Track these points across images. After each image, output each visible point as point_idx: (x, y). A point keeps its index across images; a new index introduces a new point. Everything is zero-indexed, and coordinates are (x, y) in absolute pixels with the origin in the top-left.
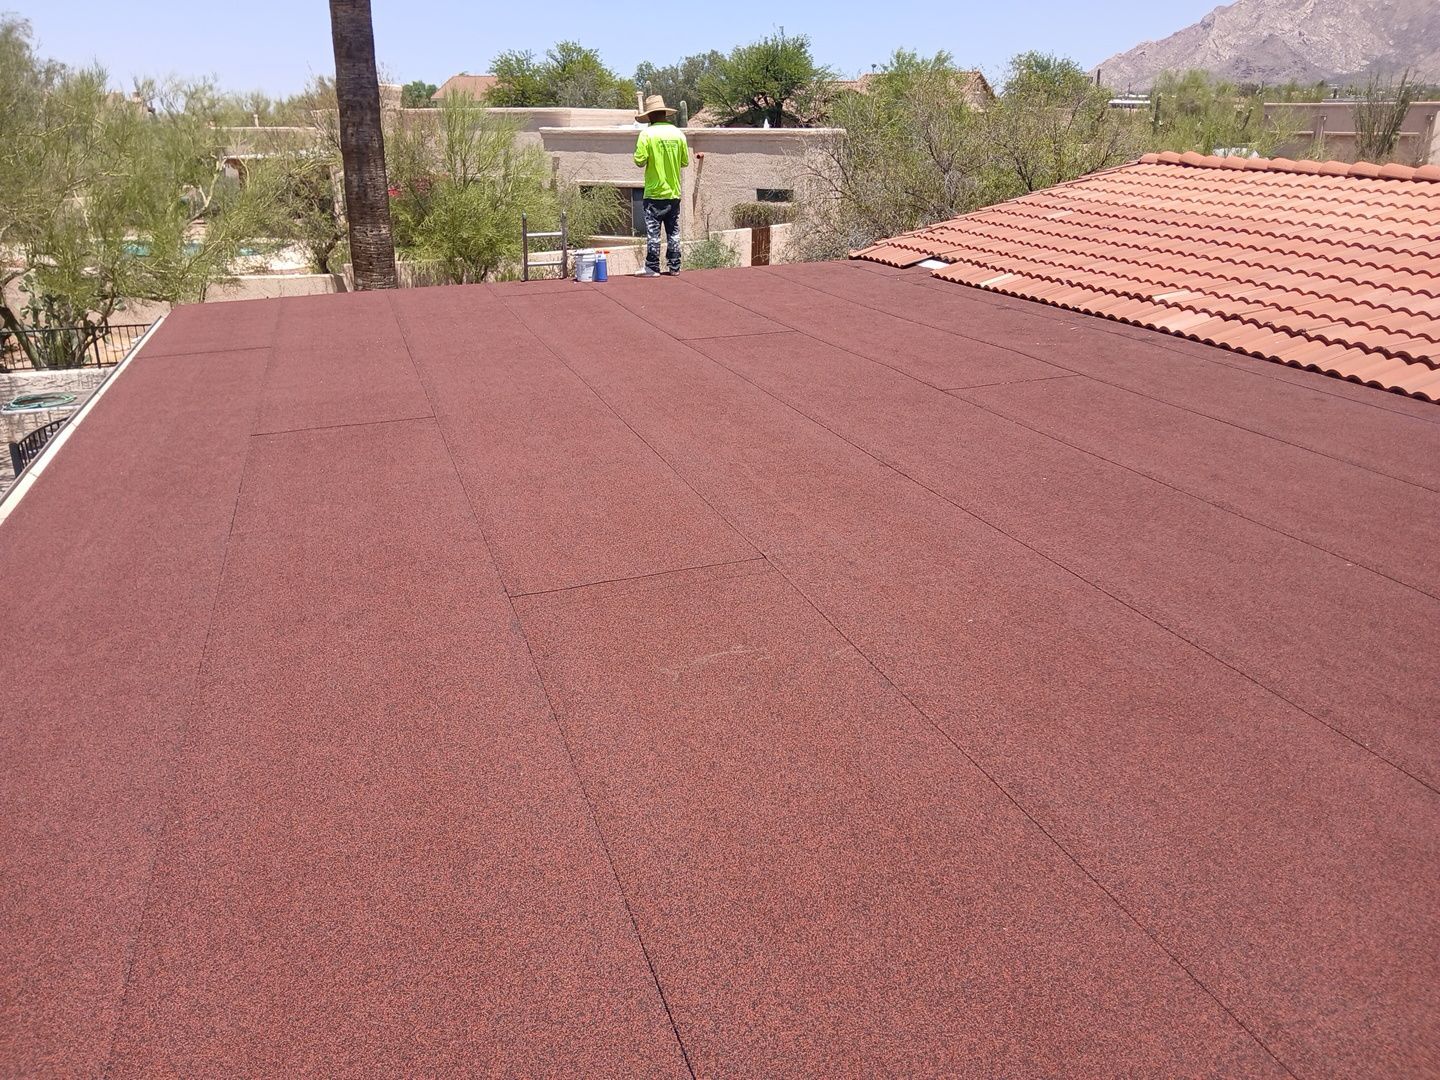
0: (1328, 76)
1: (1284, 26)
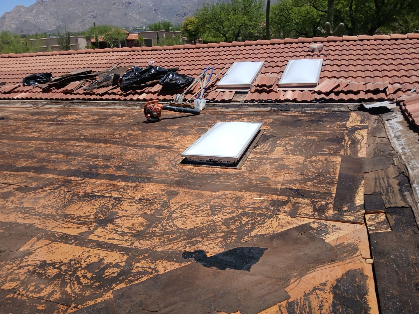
0: (46, 31)
1: (29, 18)
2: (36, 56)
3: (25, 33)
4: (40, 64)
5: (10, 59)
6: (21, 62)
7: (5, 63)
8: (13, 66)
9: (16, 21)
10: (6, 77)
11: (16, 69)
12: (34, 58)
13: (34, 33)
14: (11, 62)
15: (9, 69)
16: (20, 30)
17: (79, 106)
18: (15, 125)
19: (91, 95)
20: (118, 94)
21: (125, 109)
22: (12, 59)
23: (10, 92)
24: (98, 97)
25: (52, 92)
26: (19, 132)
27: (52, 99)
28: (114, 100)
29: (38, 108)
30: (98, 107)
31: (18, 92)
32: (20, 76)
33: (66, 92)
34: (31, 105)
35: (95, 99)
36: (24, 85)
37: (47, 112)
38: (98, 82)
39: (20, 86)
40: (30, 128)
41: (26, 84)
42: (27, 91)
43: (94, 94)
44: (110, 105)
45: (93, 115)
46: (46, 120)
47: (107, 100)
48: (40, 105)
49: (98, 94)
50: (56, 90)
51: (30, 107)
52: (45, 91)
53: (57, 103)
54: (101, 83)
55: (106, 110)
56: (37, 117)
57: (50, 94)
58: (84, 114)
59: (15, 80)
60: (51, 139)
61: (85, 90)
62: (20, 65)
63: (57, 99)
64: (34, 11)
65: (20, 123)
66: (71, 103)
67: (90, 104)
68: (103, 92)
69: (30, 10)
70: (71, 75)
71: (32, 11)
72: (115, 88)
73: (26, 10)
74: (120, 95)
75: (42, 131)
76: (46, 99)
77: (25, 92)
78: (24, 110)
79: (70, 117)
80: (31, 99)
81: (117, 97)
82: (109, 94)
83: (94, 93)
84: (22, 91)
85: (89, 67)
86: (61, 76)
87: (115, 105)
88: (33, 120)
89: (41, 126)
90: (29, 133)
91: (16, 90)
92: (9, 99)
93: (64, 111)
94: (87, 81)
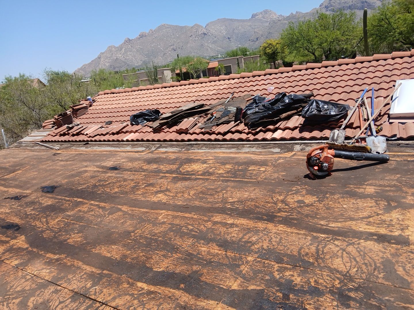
2: (138, 91)
4: (144, 99)
5: (112, 95)
6: (124, 98)
7: (108, 99)
8: (117, 102)
9: (109, 60)
10: (111, 115)
11: (120, 106)
12: (137, 93)
13: (125, 69)
14: (114, 99)
15: (113, 106)
16: (113, 67)
17: (198, 149)
18: (132, 180)
19: (210, 134)
20: (244, 133)
22: (115, 95)
23: (118, 133)
24: (220, 137)
25: (164, 132)
26: (139, 193)
27: (165, 141)
28: (241, 140)
29: (152, 152)
30: (223, 151)
31: (127, 132)
32: (127, 114)
33: (180, 132)
34: (144, 149)
35: (216, 140)
36: (132, 125)
37: (163, 158)
38: (215, 117)
39: (128, 125)
41: (134, 123)
42: (136, 131)
43: (214, 133)
44: (237, 147)
46: (168, 172)
47: (232, 140)
48: (153, 149)
49: (219, 133)
50: (167, 129)
51: (143, 151)
52: (156, 130)
53: (172, 146)
54: (219, 118)
56: (155, 166)
57: (162, 133)
59: (122, 119)
61: (202, 129)
62: (124, 101)
63: (171, 141)
65: (138, 176)
66: (188, 145)
67: (211, 146)
68: (226, 131)
70: (182, 111)
71: (121, 49)
72: (238, 125)
73: (117, 49)
74: (248, 134)
76: (159, 141)
77: (135, 133)
78: (137, 155)
80: (142, 140)
81: (244, 136)
82: (233, 133)
83: (215, 131)
84: (131, 132)
85: (198, 100)
86: (171, 113)
87: (243, 147)
88: (152, 172)
91: (124, 130)
92: (119, 141)
94: (201, 117)
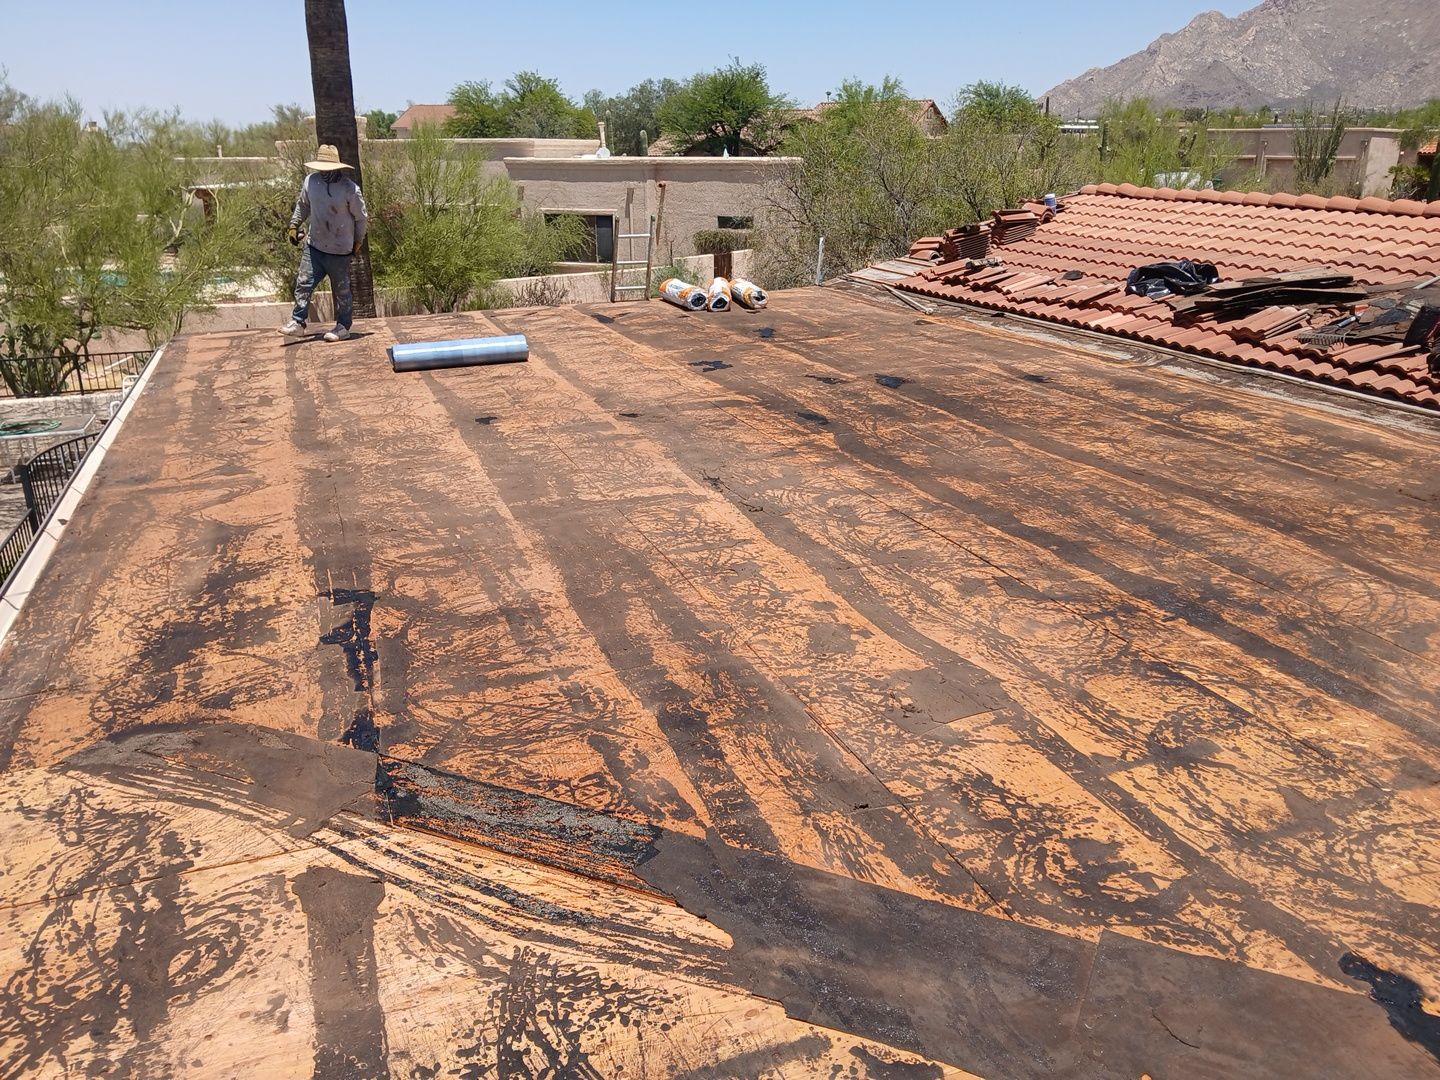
0: (1271, 101)
1: (1228, 53)
3: (1201, 104)
4: (1199, 230)
5: (1118, 201)
6: (1146, 215)
7: (1100, 211)
8: (1120, 223)
9: (1184, 65)
10: (1089, 255)
11: (1123, 235)
13: (1231, 106)
14: (1117, 212)
15: (1105, 233)
16: (1189, 92)
17: (1263, 389)
18: (1062, 408)
19: (1317, 360)
20: (1412, 378)
21: (1418, 434)
22: (1125, 202)
23: (1083, 305)
24: (1339, 374)
25: (1200, 327)
26: (1063, 430)
27: (1191, 350)
28: (1389, 393)
29: (1142, 369)
30: (1325, 408)
31: (1107, 307)
32: (1129, 260)
33: (1240, 337)
34: (1128, 357)
35: (1324, 379)
36: (1129, 292)
37: (1162, 387)
38: (1357, 320)
39: (1117, 291)
40: (1097, 426)
41: (1134, 288)
42: (1131, 311)
43: (1328, 359)
44: (1368, 411)
45: (1296, 432)
46: (1149, 413)
47: (1366, 388)
48: (1151, 362)
49: (1342, 364)
50: (1213, 324)
51: (1121, 362)
52: (1182, 320)
53: (1201, 366)
54: (1367, 325)
55: (1347, 425)
56: (1128, 396)
57: (1194, 331)
58: (1270, 421)
59: (1111, 271)
60: (1137, 475)
61: (1303, 341)
62: (1139, 225)
63: (1206, 353)
64: (1252, 31)
65: (1079, 404)
66: (1244, 373)
67: (1302, 390)
68: (1361, 361)
69: (1240, 26)
70: (1277, 283)
71: (1244, 29)
72: (1410, 354)
73: (1228, 28)
74: (1418, 383)
75: (1124, 442)
76: (1175, 346)
77: (1125, 313)
78: (1103, 366)
79: (1223, 421)
80: (1135, 336)
81: (1403, 386)
82: (1381, 371)
83: (1332, 356)
84: (1118, 309)
85: (1349, 264)
86: (1245, 281)
87: (1384, 413)
88: (1114, 404)
89: (1128, 427)
90: (1087, 438)
91: (1101, 302)
92: (1076, 324)
93: (1212, 394)
94: (1324, 311)
